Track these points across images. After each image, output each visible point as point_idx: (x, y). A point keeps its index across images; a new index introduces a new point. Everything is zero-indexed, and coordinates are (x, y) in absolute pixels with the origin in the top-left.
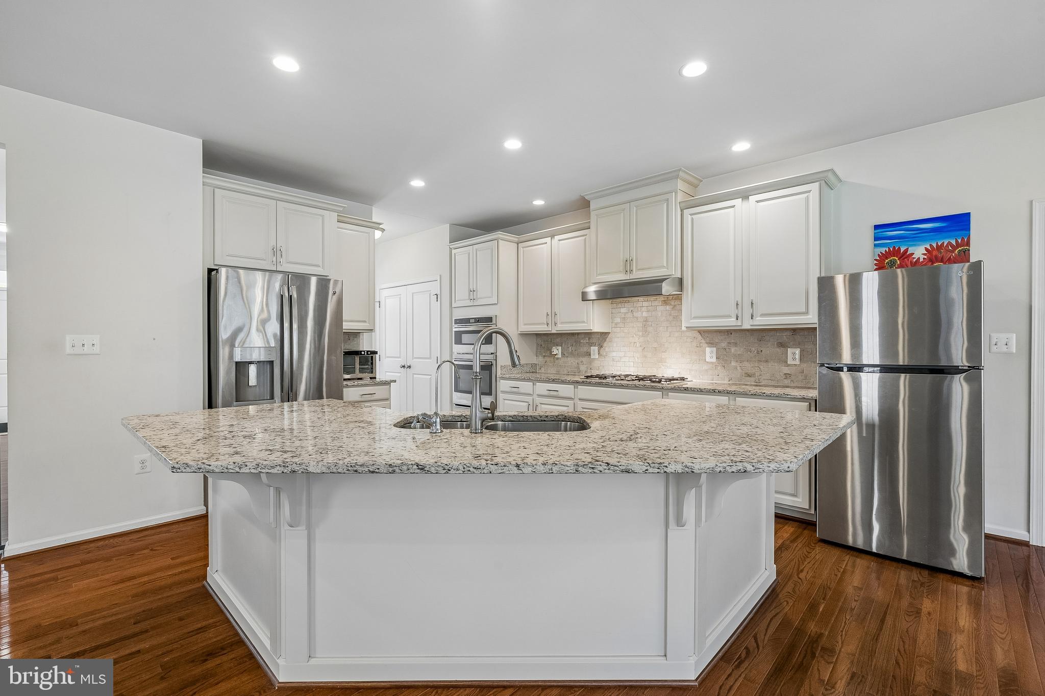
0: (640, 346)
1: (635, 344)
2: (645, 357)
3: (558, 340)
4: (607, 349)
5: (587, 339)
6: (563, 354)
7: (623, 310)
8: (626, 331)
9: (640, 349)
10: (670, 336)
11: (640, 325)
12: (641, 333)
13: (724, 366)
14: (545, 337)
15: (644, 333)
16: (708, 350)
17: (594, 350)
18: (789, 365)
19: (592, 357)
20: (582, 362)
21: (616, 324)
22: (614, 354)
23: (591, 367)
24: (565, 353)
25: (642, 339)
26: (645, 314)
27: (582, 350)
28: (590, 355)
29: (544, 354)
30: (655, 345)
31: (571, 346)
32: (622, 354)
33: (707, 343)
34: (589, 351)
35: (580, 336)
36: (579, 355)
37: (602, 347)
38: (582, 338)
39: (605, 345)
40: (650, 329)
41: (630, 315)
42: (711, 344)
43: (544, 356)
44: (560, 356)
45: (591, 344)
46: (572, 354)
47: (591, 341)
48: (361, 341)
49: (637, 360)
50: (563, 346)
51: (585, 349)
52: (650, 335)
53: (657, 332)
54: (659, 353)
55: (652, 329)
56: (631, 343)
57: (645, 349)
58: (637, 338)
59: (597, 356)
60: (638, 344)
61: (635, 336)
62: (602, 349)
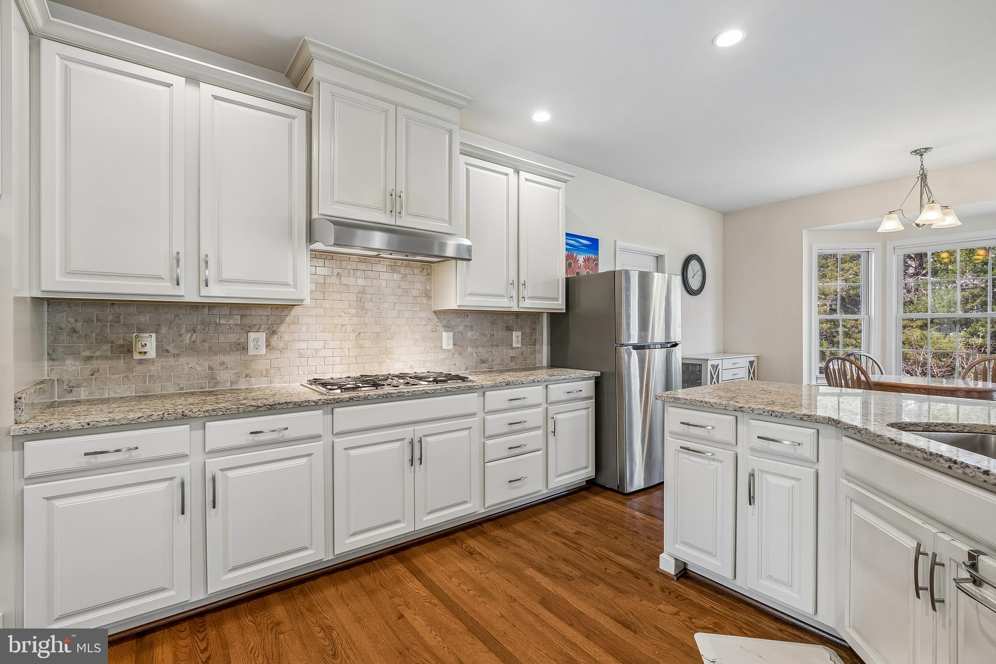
0: (353, 331)
1: (344, 328)
2: (362, 347)
3: (145, 318)
4: (286, 337)
5: (238, 316)
6: (162, 351)
8: (327, 306)
9: (353, 336)
10: (398, 317)
11: (353, 297)
12: (354, 311)
13: (461, 354)
14: (93, 312)
15: (359, 310)
16: (445, 335)
17: (257, 339)
18: (513, 349)
19: (252, 351)
20: (222, 364)
22: (301, 345)
23: (247, 371)
24: (169, 349)
25: (355, 320)
26: (361, 282)
27: (222, 339)
28: (244, 349)
29: (87, 353)
30: (377, 329)
31: (188, 331)
32: (318, 345)
33: (444, 326)
34: (243, 340)
35: (216, 311)
36: (212, 351)
37: (274, 332)
38: (225, 316)
39: (283, 328)
40: (369, 305)
41: (334, 280)
42: (448, 327)
43: (89, 358)
44: (152, 353)
45: (249, 328)
46: (193, 349)
47: (248, 321)
50: (164, 330)
51: (232, 338)
52: (369, 314)
53: (379, 311)
54: (382, 341)
55: (372, 305)
56: (336, 326)
57: (362, 334)
58: (347, 319)
59: (263, 350)
60: (349, 328)
61: (343, 314)
62: (276, 337)
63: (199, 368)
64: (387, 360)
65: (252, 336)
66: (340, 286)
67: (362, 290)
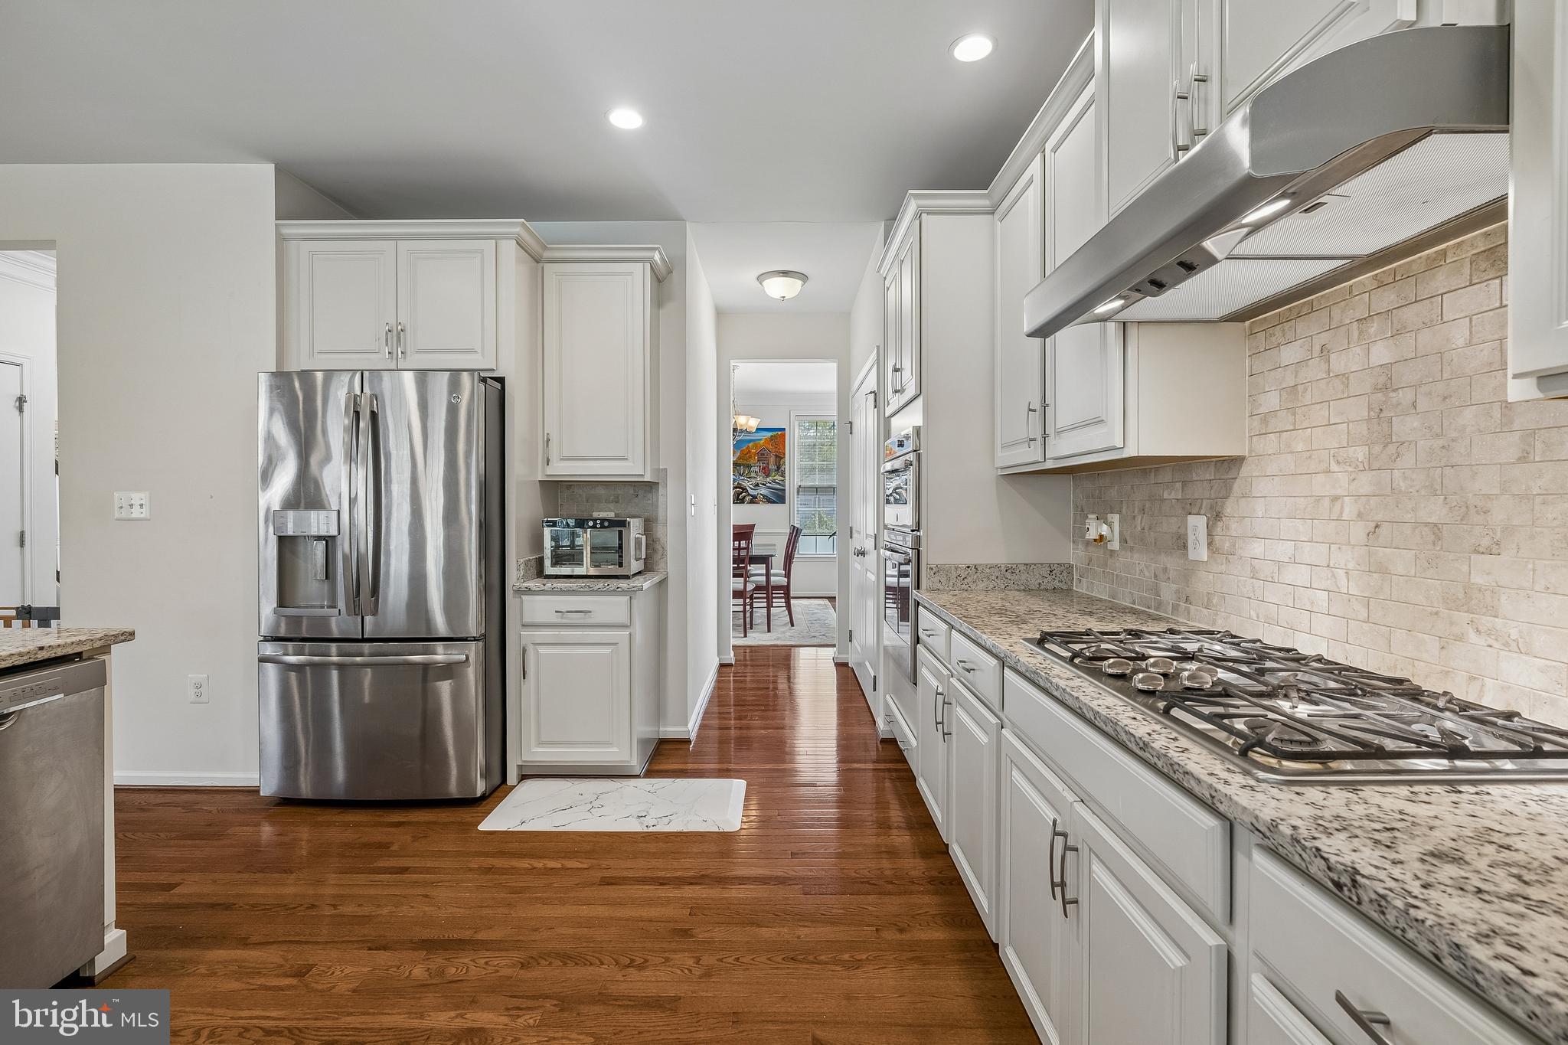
0: (1360, 515)
1: (1338, 505)
2: (1383, 571)
3: (1114, 493)
4: (1234, 527)
5: (1179, 485)
6: (1123, 540)
7: (1290, 354)
8: (1302, 448)
9: (1359, 531)
11: (1358, 410)
12: (1360, 453)
14: (1089, 485)
15: (1377, 449)
17: (1197, 528)
19: (1192, 554)
20: (1165, 570)
21: (1265, 419)
22: (1257, 548)
23: (1189, 591)
24: (1128, 538)
25: (1365, 483)
26: (1381, 353)
27: (1166, 527)
28: (1185, 547)
30: (1435, 511)
31: (1140, 512)
32: (1283, 551)
34: (1182, 531)
35: (1161, 478)
36: (1158, 547)
37: (1218, 517)
38: (1168, 485)
39: (1229, 508)
40: (1407, 427)
41: (1314, 370)
43: (1088, 544)
44: (1116, 544)
45: (1189, 507)
46: (1143, 541)
47: (1190, 490)
48: (661, 499)
49: (1343, 582)
50: (1124, 511)
51: (1173, 524)
52: (1408, 459)
53: (1441, 442)
54: (1451, 556)
55: (1416, 424)
56: (1318, 500)
57: (1384, 530)
58: (1343, 479)
59: (1203, 554)
60: (1349, 509)
61: (1334, 467)
62: (1220, 524)
63: (1147, 574)
64: (1472, 636)
65: (1192, 520)
66: (1328, 383)
67: (1382, 379)
